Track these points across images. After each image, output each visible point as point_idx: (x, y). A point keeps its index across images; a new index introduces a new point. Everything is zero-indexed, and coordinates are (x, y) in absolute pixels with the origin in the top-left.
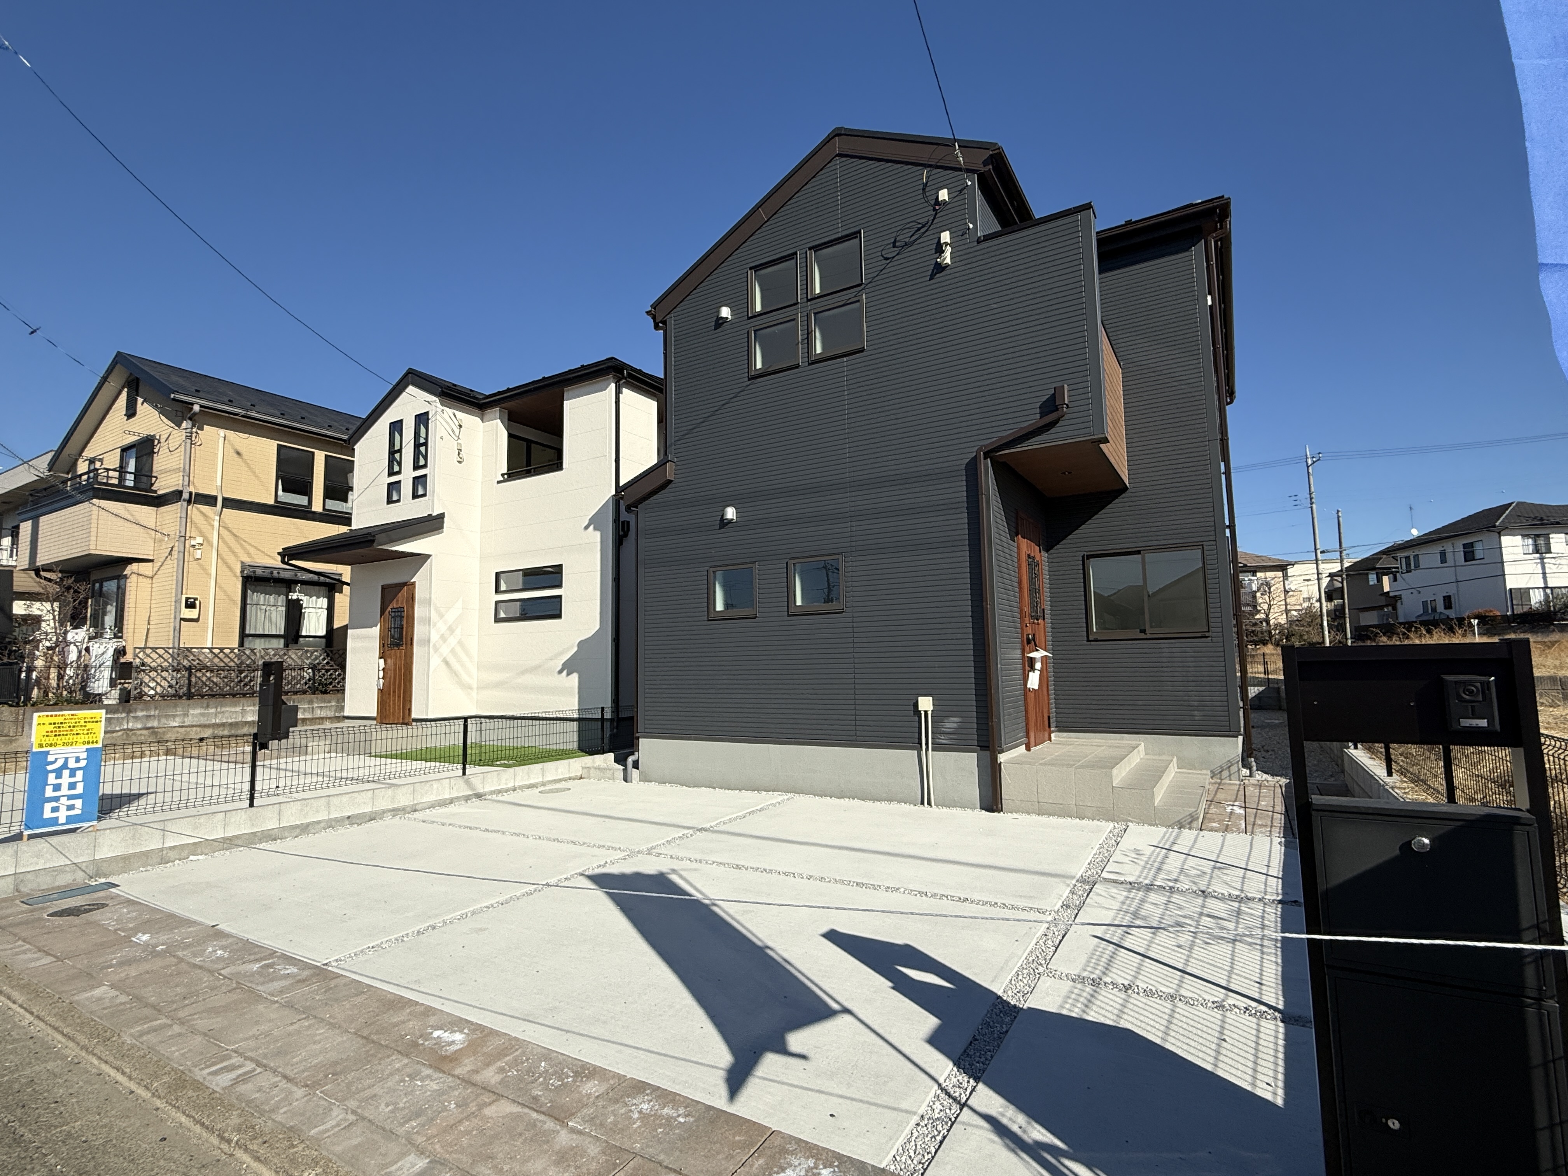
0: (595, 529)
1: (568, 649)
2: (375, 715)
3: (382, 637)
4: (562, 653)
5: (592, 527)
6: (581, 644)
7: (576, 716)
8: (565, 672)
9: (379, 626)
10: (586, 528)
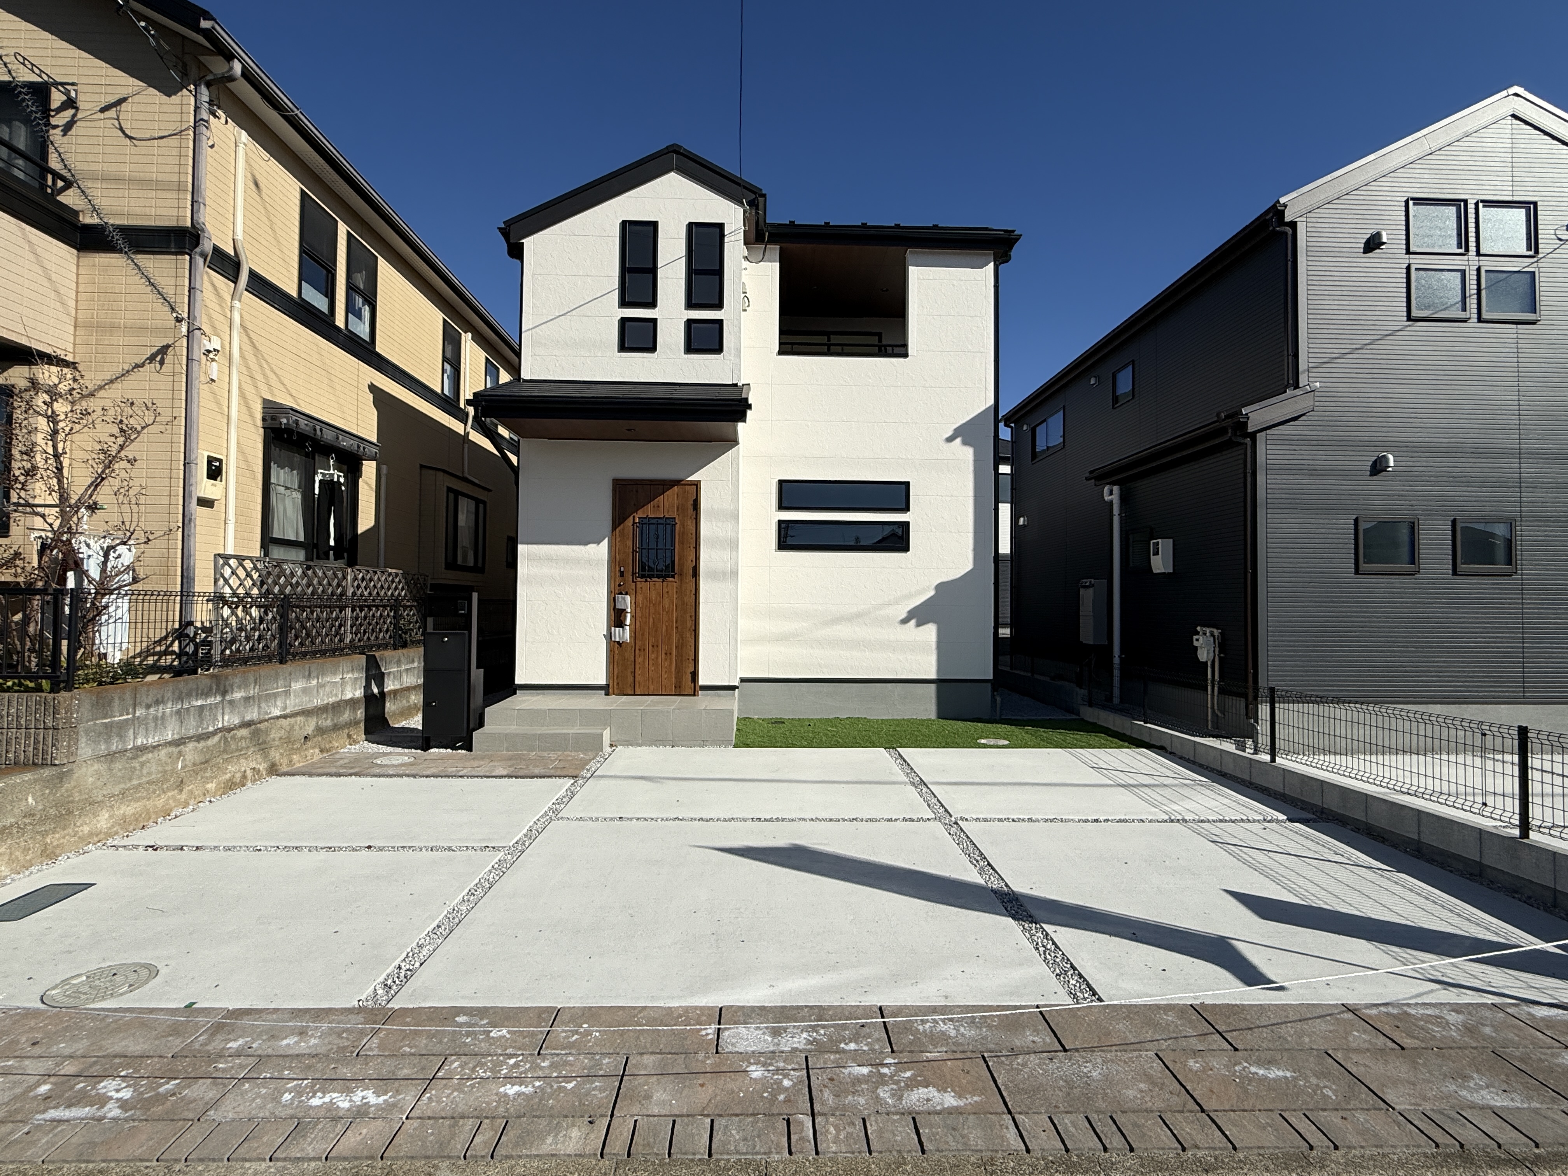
0: (965, 443)
1: (925, 590)
2: (603, 681)
3: (614, 562)
4: (911, 596)
5: (958, 440)
6: (940, 587)
7: (933, 676)
8: (913, 622)
9: (606, 540)
10: (950, 439)
